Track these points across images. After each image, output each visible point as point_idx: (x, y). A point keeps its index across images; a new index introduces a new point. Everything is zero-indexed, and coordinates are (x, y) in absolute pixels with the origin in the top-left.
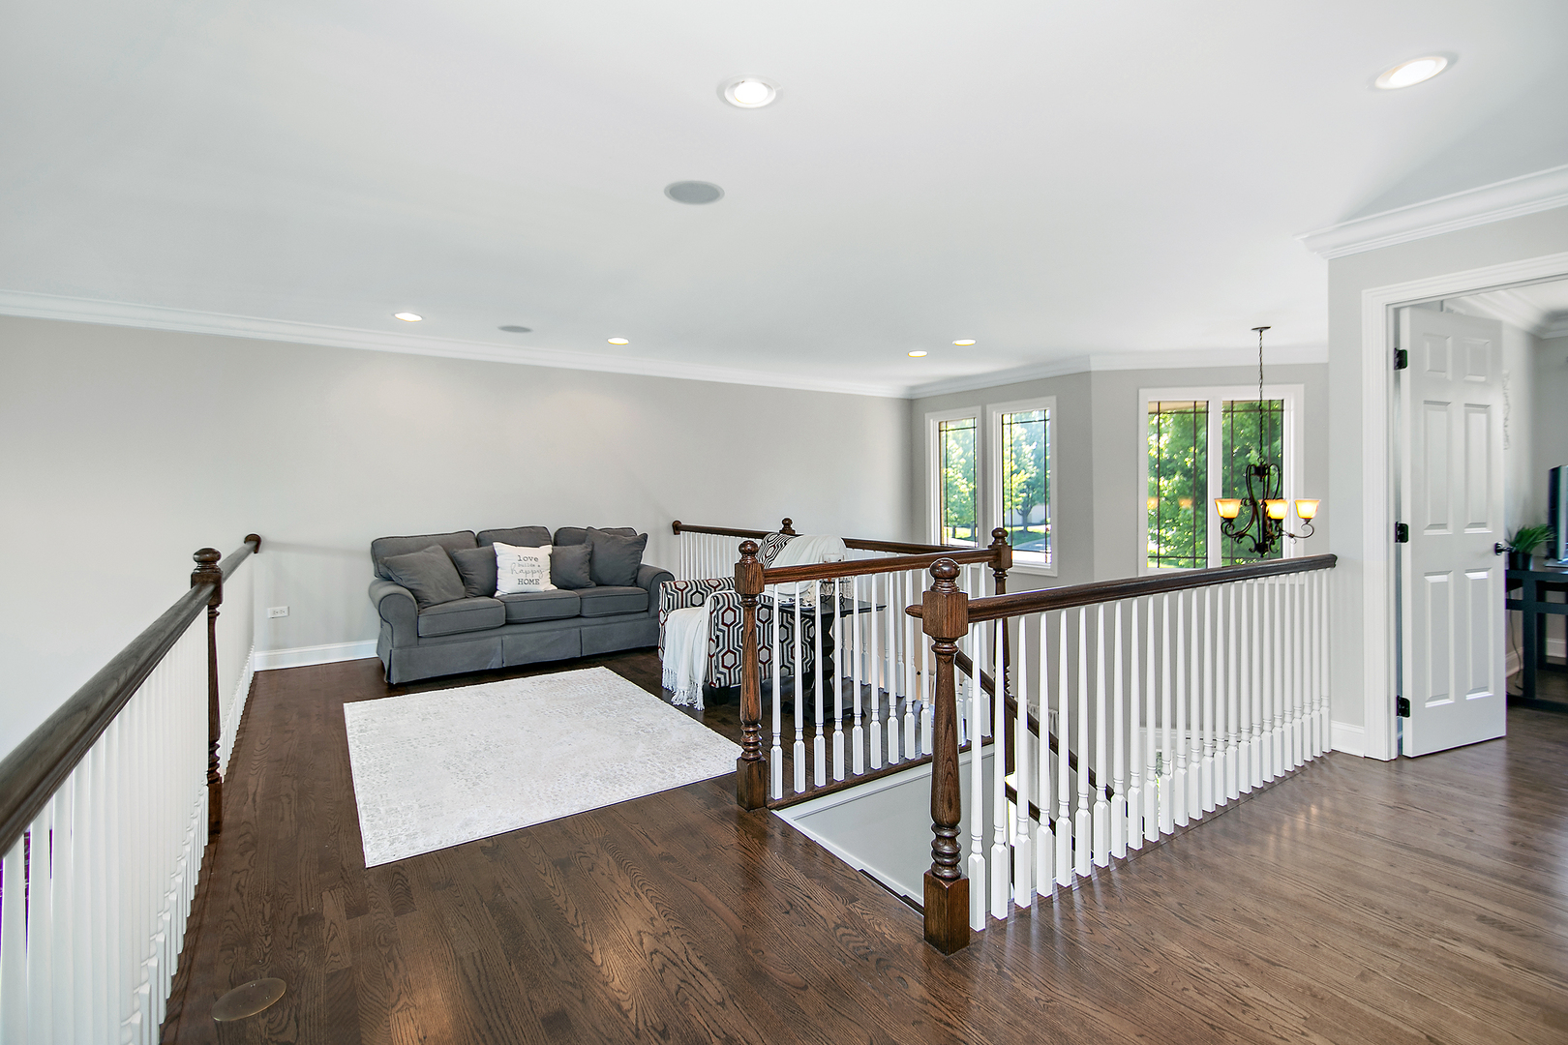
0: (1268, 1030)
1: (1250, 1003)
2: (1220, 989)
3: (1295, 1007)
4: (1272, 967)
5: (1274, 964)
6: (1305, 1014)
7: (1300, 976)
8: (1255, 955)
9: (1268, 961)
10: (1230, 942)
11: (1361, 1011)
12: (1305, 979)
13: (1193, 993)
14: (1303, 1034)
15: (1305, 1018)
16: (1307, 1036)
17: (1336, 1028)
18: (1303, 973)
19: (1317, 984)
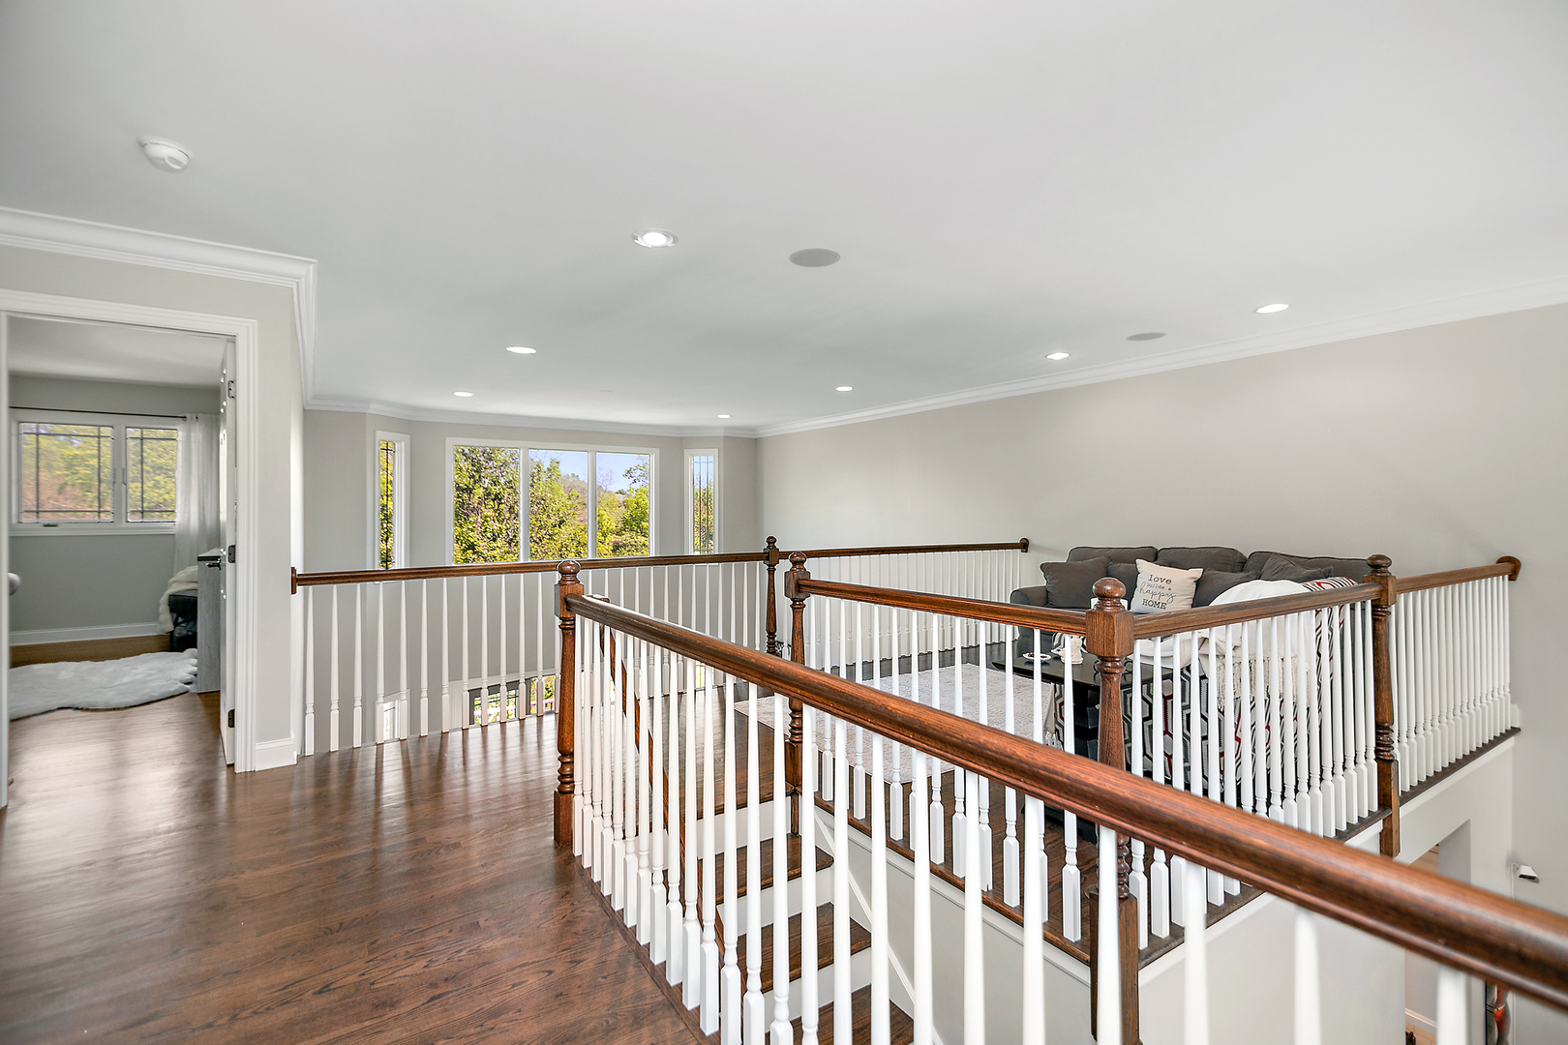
0: (383, 957)
1: (411, 960)
2: (436, 949)
3: (386, 984)
4: (432, 995)
5: (433, 998)
6: (375, 986)
7: (409, 1008)
8: (452, 991)
9: (439, 996)
10: (477, 982)
11: (345, 1025)
12: (402, 1010)
13: (445, 933)
14: (363, 974)
15: (372, 984)
16: (360, 975)
17: (349, 997)
18: (411, 1013)
19: (390, 1015)
